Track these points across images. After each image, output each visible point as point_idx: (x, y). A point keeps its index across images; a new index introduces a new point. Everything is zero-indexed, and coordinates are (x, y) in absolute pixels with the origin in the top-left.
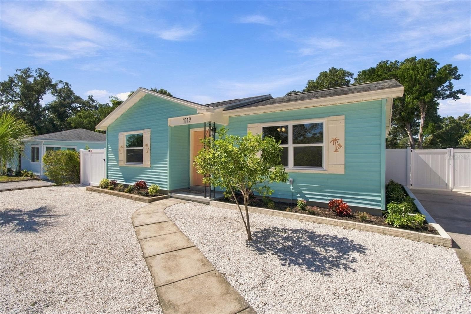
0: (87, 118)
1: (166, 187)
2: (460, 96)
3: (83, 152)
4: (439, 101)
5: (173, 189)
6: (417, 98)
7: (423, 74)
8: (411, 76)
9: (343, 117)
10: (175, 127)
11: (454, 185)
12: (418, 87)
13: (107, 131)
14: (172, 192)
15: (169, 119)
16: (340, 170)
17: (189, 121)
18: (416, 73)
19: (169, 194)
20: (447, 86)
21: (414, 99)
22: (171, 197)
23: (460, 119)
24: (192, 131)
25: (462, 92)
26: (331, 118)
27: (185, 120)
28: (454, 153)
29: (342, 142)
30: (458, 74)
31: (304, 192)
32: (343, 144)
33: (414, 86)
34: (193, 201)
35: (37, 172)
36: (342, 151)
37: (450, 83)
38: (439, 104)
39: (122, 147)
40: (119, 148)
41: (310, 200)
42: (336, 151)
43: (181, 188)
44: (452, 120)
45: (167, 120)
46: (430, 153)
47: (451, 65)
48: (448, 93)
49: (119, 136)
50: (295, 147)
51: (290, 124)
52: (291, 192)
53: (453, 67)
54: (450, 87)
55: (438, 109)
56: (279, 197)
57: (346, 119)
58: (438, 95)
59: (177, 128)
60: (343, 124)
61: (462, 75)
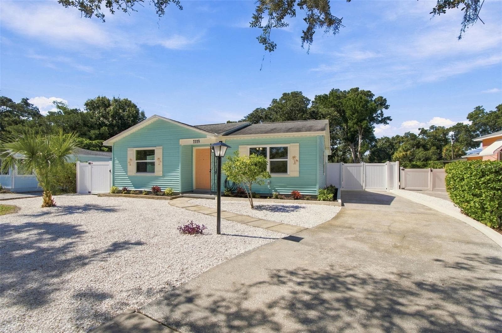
0: (33, 127)
1: (178, 190)
2: (388, 121)
3: (80, 164)
4: (375, 125)
5: (184, 191)
6: (356, 123)
7: (359, 105)
8: (351, 106)
9: (298, 144)
10: (184, 145)
11: (366, 186)
12: (356, 114)
13: (114, 146)
14: (183, 193)
15: (180, 140)
16: (297, 174)
17: (198, 142)
18: (355, 103)
19: (181, 195)
20: (380, 114)
21: (354, 124)
22: (182, 197)
23: (393, 138)
24: (194, 149)
25: (389, 118)
26: (291, 144)
27: (195, 141)
28: (366, 166)
29: (298, 158)
30: (387, 104)
31: (276, 189)
32: (298, 159)
33: (354, 114)
34: (202, 198)
35: (7, 185)
36: (298, 163)
37: (381, 111)
38: (374, 127)
39: (131, 160)
40: (129, 160)
41: (280, 193)
42: (295, 164)
43: (188, 190)
44: (387, 139)
45: (179, 141)
46: (356, 166)
47: (383, 97)
48: (380, 119)
49: (128, 151)
50: (271, 161)
51: (268, 147)
52: (269, 189)
53: (384, 98)
54: (382, 114)
55: (374, 131)
56: (261, 192)
57: (300, 145)
58: (373, 120)
59: (186, 147)
60: (298, 148)
61: (389, 106)
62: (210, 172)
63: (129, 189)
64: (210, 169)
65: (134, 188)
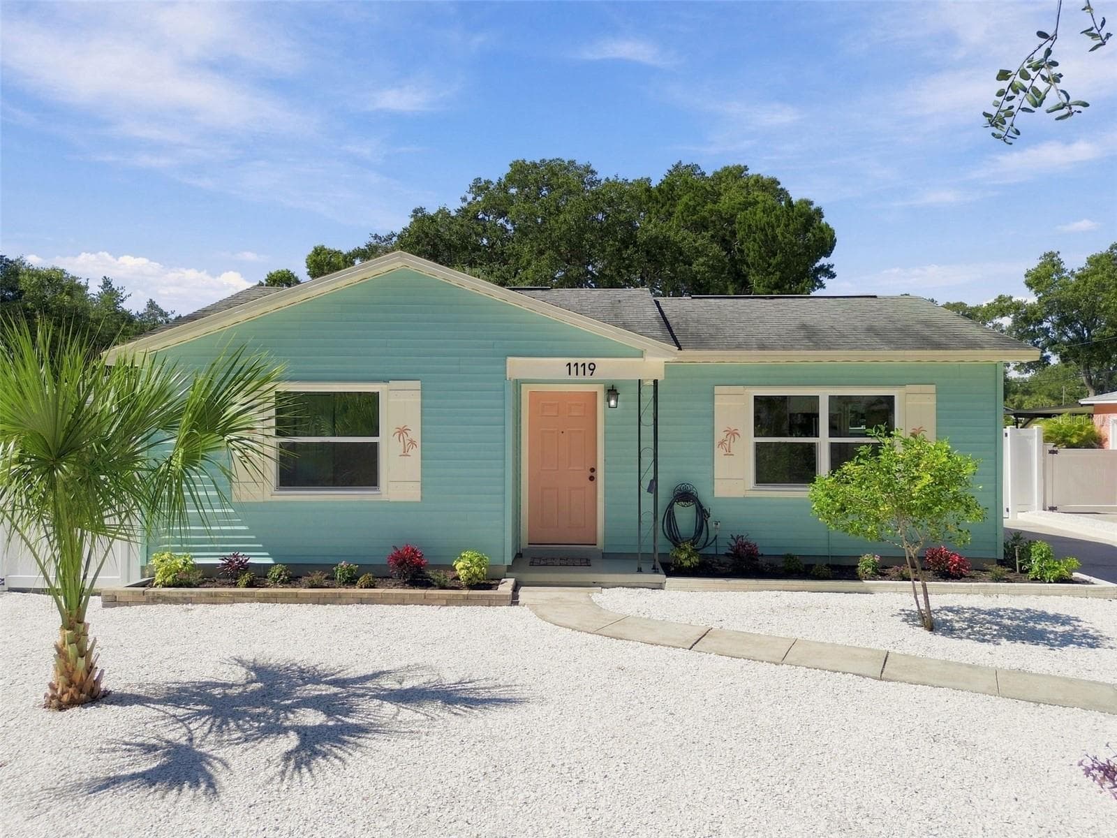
9: (933, 389)
17: (589, 371)
19: (508, 576)
24: (526, 390)
26: (909, 388)
34: (604, 586)
45: (503, 363)
52: (827, 540)
62: (592, 478)
63: (251, 561)
64: (593, 470)
65: (267, 554)
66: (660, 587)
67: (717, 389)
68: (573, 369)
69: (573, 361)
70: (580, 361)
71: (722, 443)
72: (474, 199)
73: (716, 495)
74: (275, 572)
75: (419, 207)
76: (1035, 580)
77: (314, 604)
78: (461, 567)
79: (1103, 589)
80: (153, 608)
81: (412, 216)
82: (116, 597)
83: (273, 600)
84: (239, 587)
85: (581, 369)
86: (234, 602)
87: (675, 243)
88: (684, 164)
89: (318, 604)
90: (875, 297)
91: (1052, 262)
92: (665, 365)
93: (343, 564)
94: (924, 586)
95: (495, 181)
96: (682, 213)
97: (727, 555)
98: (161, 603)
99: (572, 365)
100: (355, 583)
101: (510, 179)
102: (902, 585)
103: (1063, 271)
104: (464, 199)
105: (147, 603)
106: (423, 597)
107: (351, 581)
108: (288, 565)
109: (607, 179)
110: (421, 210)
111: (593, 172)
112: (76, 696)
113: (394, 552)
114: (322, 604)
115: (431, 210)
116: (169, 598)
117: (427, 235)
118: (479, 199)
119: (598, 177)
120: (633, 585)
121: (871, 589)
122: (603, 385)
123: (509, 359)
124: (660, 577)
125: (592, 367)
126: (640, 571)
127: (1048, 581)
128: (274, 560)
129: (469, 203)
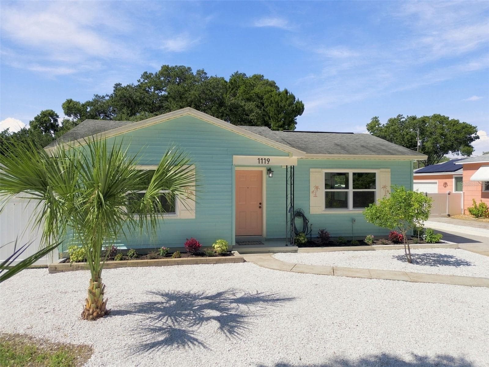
17: (267, 162)
26: (381, 170)
29: (389, 189)
42: (385, 195)
45: (231, 158)
50: (354, 191)
51: (351, 172)
52: (352, 230)
57: (391, 171)
60: (389, 175)
62: (260, 207)
63: (118, 248)
64: (260, 204)
65: (123, 245)
66: (296, 251)
67: (311, 170)
68: (261, 161)
69: (260, 157)
70: (263, 157)
71: (313, 192)
72: (144, 81)
73: (310, 213)
74: (130, 253)
75: (118, 83)
76: (428, 243)
77: (156, 266)
78: (217, 247)
79: (452, 245)
80: (77, 272)
81: (114, 87)
82: (56, 268)
83: (136, 265)
84: (116, 260)
85: (264, 161)
86: (117, 267)
87: (242, 106)
88: (239, 73)
89: (158, 266)
90: (353, 133)
91: (376, 121)
92: (298, 160)
93: (163, 248)
94: (408, 246)
95: (154, 73)
96: (242, 93)
97: (318, 237)
98: (80, 270)
99: (260, 159)
100: (171, 256)
101: (162, 73)
102: (386, 247)
103: (380, 124)
104: (139, 81)
105: (73, 270)
106: (206, 260)
107: (168, 255)
108: (136, 249)
109: (212, 77)
110: (119, 84)
111: (205, 73)
112: (99, 313)
113: (186, 241)
114: (160, 266)
115: (124, 85)
116: (84, 267)
117: (125, 97)
118: (146, 81)
119: (208, 75)
120: (284, 251)
121: (375, 248)
122: (266, 168)
123: (234, 156)
124: (296, 248)
125: (268, 160)
126: (287, 245)
127: (433, 243)
128: (127, 247)
129: (141, 83)
